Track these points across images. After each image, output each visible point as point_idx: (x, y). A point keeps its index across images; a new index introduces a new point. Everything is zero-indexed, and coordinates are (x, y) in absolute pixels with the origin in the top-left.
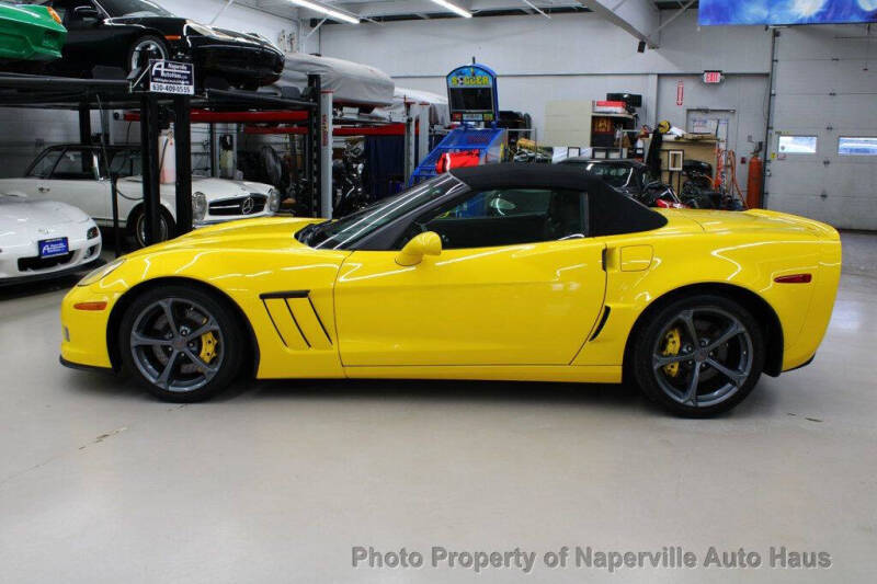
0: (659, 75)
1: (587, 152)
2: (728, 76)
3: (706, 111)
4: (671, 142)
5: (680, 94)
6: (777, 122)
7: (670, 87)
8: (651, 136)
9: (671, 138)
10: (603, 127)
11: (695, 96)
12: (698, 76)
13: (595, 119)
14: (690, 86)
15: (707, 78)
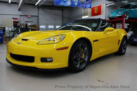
0: (20, 15)
1: (13, 28)
2: (32, 16)
3: (28, 22)
4: (29, 26)
5: (24, 19)
6: (40, 23)
7: (22, 17)
8: (25, 25)
9: (29, 25)
10: (15, 23)
11: (26, 19)
12: (27, 16)
13: (14, 22)
14: (25, 17)
15: (28, 16)
